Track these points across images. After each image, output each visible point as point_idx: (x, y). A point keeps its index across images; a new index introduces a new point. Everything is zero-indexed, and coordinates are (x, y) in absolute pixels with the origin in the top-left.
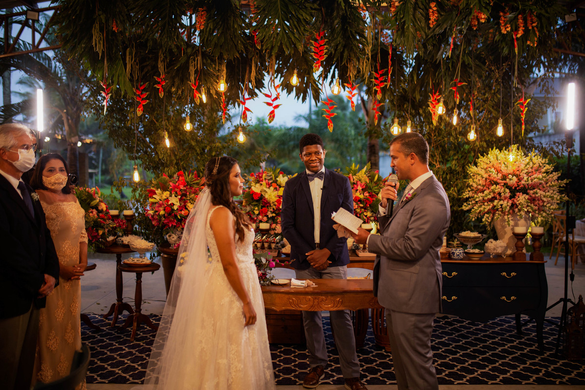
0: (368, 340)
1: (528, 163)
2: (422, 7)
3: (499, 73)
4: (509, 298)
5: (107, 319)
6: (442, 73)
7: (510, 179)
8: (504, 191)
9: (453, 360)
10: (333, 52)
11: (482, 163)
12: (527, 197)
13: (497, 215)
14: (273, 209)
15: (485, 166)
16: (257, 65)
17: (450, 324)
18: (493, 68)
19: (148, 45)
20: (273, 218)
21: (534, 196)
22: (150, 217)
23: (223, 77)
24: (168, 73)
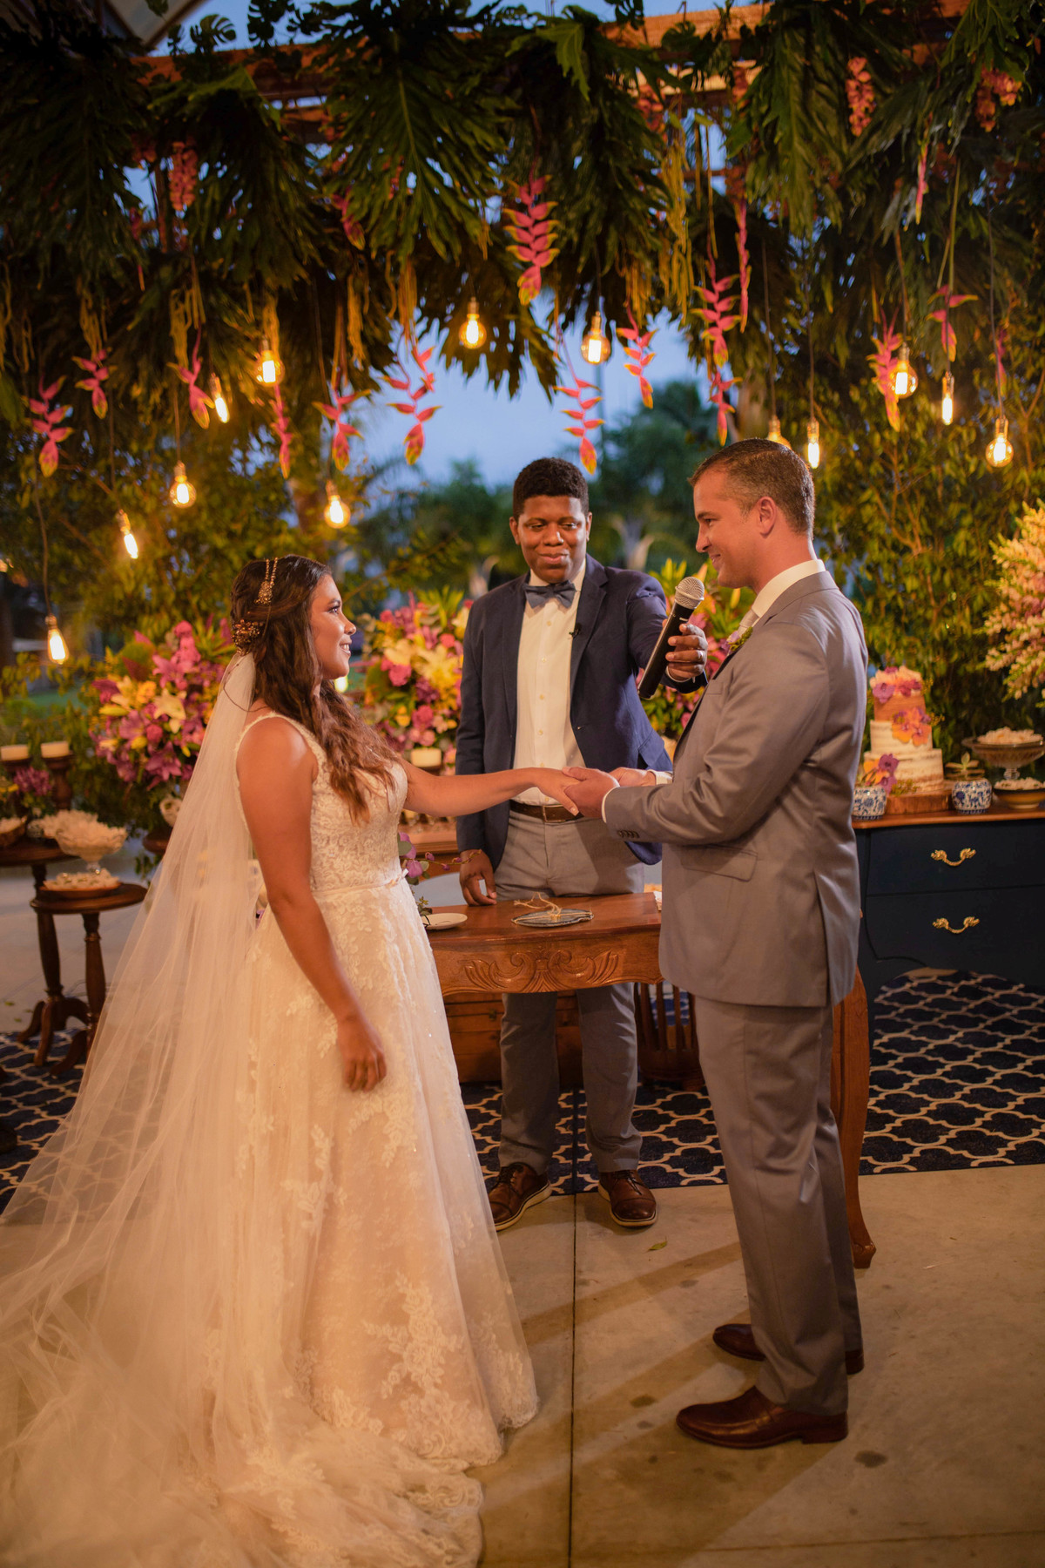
2: (826, 75)
5: (26, 1042)
6: (904, 275)
9: (973, 1096)
10: (576, 239)
11: (1035, 529)
14: (451, 709)
16: (362, 300)
17: (974, 993)
19: (41, 266)
22: (109, 757)
23: (270, 341)
24: (115, 346)
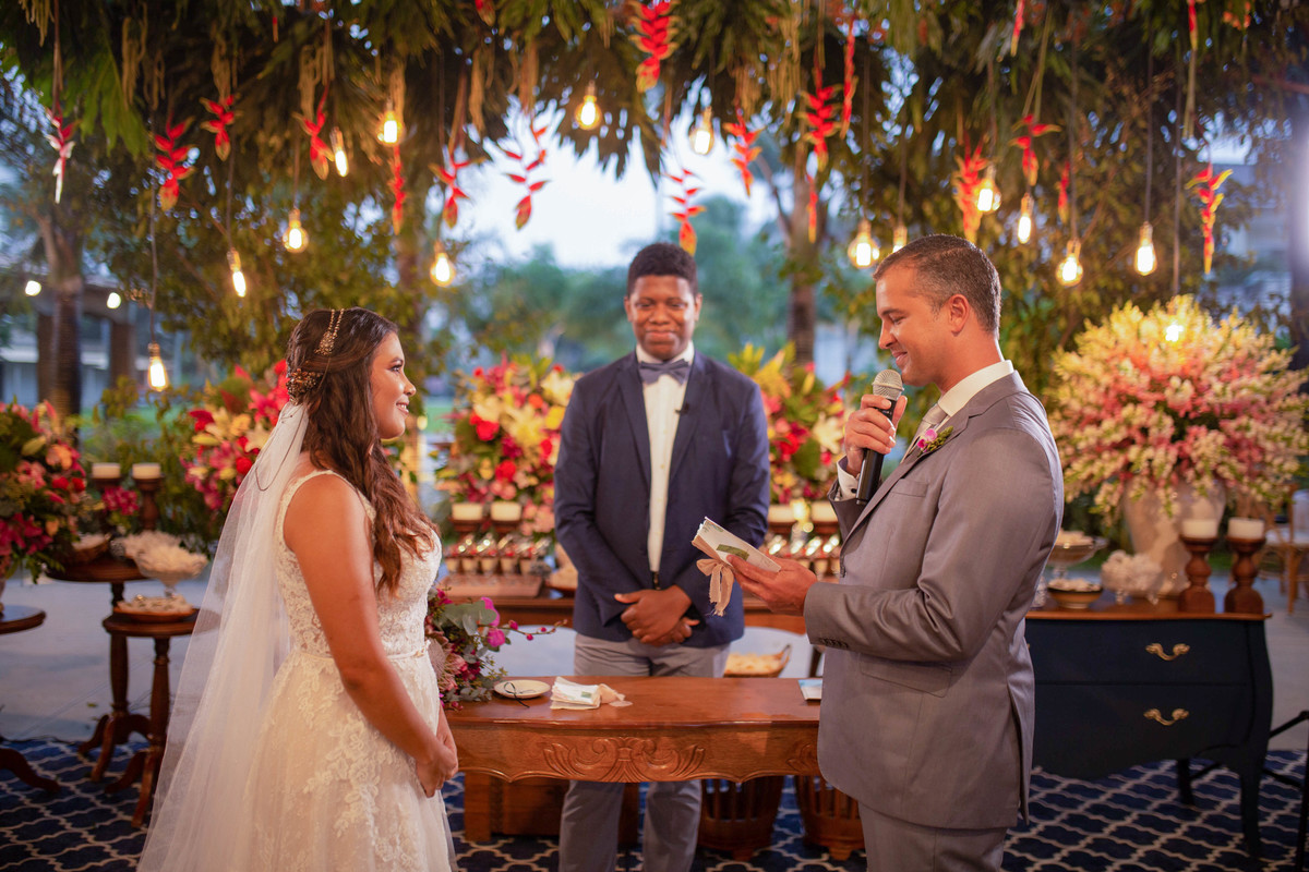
0: (783, 823)
1: (1222, 348)
3: (1140, 104)
4: (1167, 715)
5: (86, 755)
6: (989, 102)
7: (1177, 391)
8: (1159, 424)
10: (694, 37)
11: (1096, 347)
12: (1221, 439)
13: (1136, 487)
14: (533, 467)
15: (1105, 355)
16: (485, 75)
18: (1126, 90)
19: (178, 7)
20: (531, 490)
21: (1238, 435)
22: (198, 484)
23: (394, 105)
24: (244, 95)
